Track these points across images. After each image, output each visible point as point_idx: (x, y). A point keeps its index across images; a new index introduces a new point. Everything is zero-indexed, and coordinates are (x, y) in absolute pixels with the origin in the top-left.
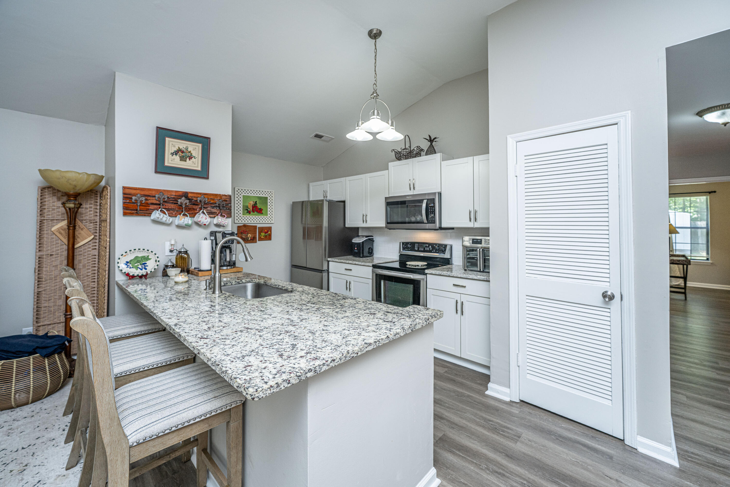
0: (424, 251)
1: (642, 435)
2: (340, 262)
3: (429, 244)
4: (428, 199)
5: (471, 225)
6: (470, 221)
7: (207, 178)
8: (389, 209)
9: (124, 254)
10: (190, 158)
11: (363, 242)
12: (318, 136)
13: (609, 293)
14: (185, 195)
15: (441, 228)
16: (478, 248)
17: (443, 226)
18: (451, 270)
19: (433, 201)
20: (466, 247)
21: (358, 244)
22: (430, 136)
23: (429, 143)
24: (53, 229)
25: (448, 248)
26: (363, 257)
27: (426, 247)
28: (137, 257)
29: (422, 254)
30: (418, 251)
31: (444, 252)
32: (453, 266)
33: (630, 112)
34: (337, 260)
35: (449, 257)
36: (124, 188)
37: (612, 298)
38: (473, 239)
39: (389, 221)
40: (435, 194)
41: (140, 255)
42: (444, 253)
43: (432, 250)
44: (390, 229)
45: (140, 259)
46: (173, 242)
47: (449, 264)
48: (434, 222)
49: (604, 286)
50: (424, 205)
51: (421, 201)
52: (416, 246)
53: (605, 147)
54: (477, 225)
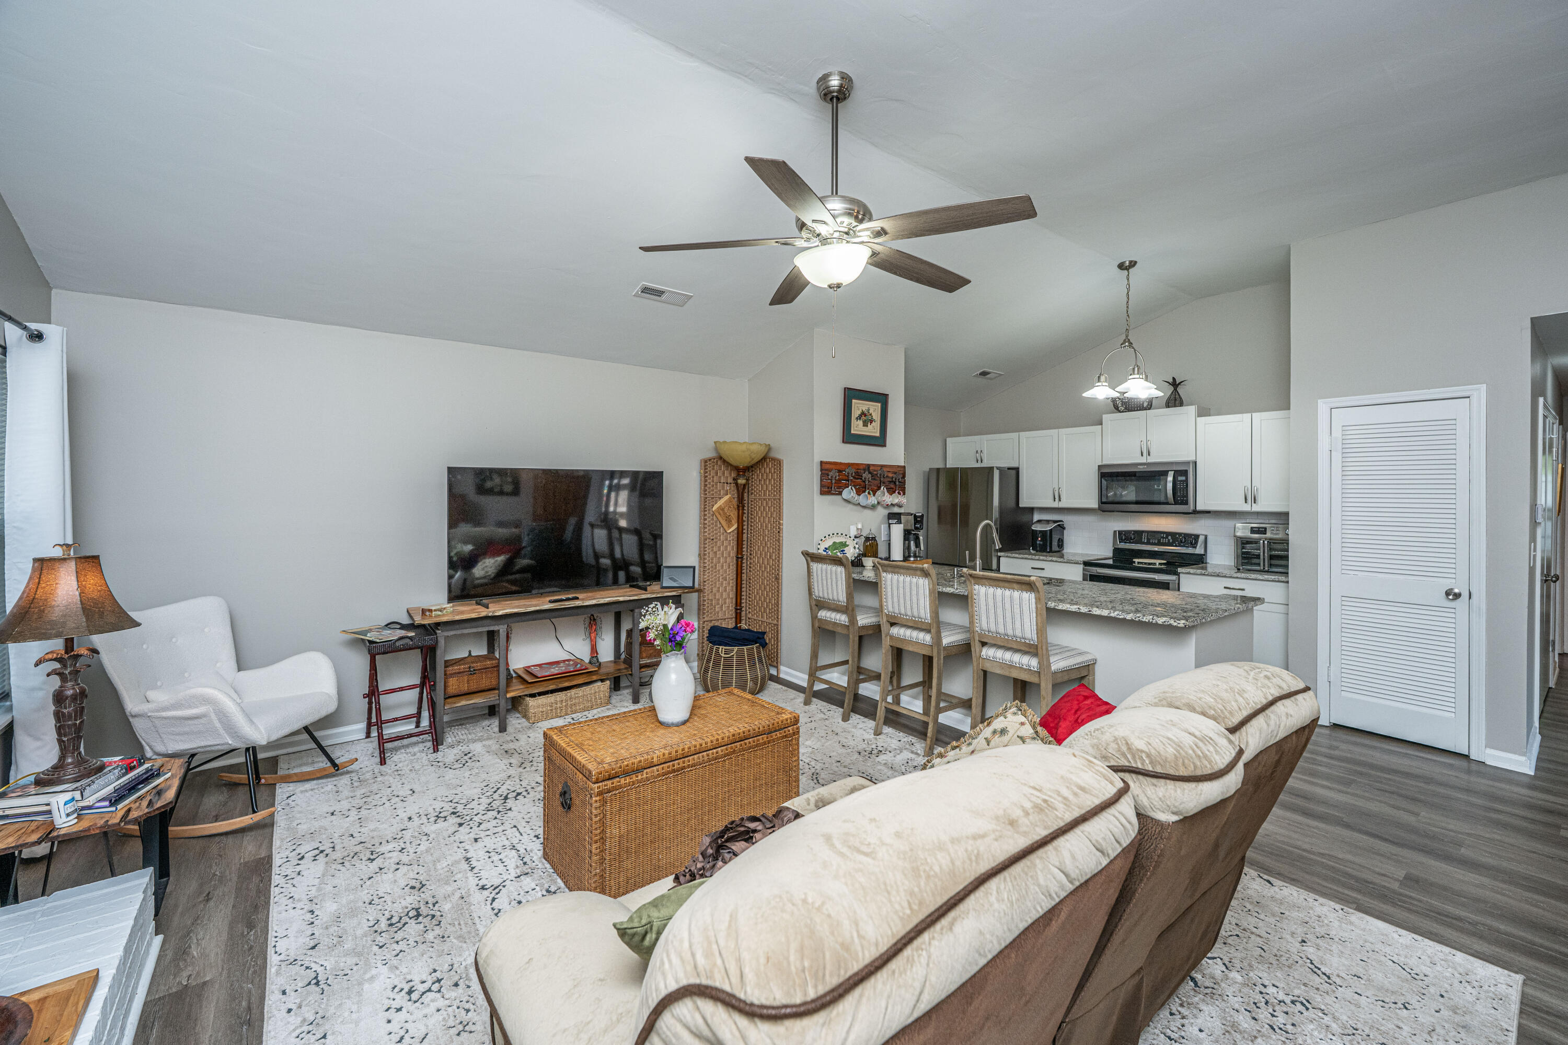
0: (1159, 544)
1: (1493, 748)
2: (1022, 558)
3: (1168, 534)
4: (1175, 471)
5: (1246, 508)
6: (1246, 502)
7: (884, 445)
8: (1104, 482)
9: (824, 539)
10: (871, 421)
11: (1051, 530)
12: (984, 374)
13: (1456, 591)
14: (868, 467)
15: (1195, 512)
16: (1260, 539)
17: (1198, 508)
18: (1205, 568)
19: (1185, 473)
20: (1240, 538)
21: (1044, 533)
22: (1174, 379)
23: (1172, 388)
24: (714, 509)
25: (1201, 539)
26: (1051, 551)
27: (1163, 538)
28: (834, 543)
29: (1156, 548)
30: (1148, 543)
31: (1194, 545)
32: (1208, 565)
33: (1485, 385)
34: (1017, 556)
35: (1202, 552)
36: (821, 462)
37: (1457, 596)
38: (1252, 528)
39: (1104, 500)
40: (1188, 463)
41: (838, 540)
42: (1195, 547)
43: (1174, 542)
44: (1103, 511)
45: (838, 546)
46: (860, 526)
47: (1203, 563)
48: (1186, 503)
49: (1448, 584)
50: (1170, 478)
51: (1165, 473)
52: (1144, 536)
53: (1454, 422)
54: (1256, 508)
